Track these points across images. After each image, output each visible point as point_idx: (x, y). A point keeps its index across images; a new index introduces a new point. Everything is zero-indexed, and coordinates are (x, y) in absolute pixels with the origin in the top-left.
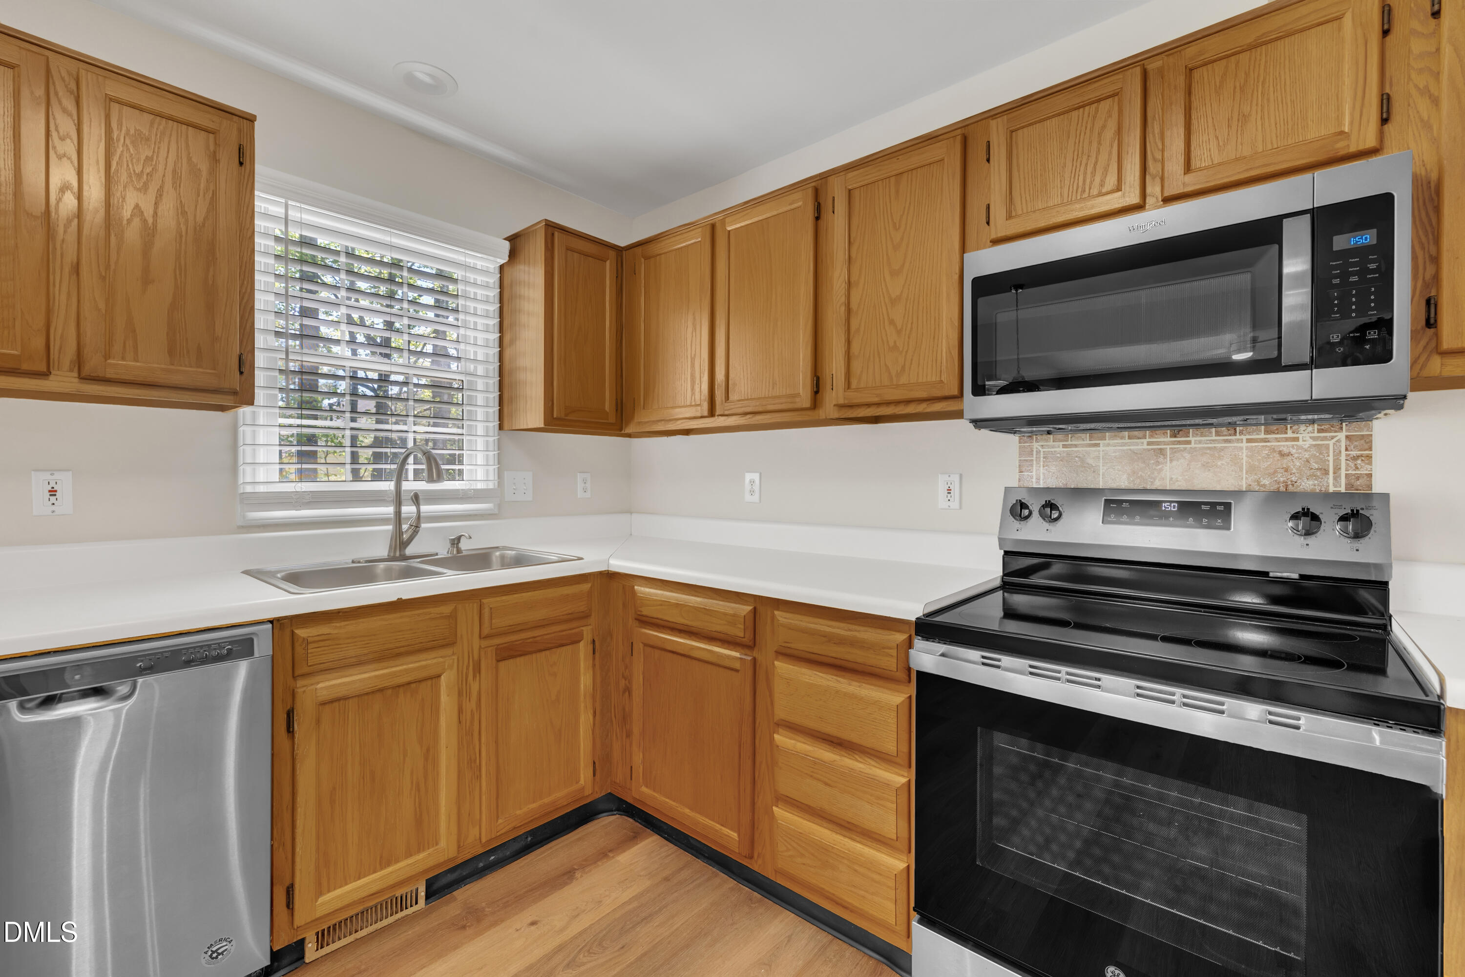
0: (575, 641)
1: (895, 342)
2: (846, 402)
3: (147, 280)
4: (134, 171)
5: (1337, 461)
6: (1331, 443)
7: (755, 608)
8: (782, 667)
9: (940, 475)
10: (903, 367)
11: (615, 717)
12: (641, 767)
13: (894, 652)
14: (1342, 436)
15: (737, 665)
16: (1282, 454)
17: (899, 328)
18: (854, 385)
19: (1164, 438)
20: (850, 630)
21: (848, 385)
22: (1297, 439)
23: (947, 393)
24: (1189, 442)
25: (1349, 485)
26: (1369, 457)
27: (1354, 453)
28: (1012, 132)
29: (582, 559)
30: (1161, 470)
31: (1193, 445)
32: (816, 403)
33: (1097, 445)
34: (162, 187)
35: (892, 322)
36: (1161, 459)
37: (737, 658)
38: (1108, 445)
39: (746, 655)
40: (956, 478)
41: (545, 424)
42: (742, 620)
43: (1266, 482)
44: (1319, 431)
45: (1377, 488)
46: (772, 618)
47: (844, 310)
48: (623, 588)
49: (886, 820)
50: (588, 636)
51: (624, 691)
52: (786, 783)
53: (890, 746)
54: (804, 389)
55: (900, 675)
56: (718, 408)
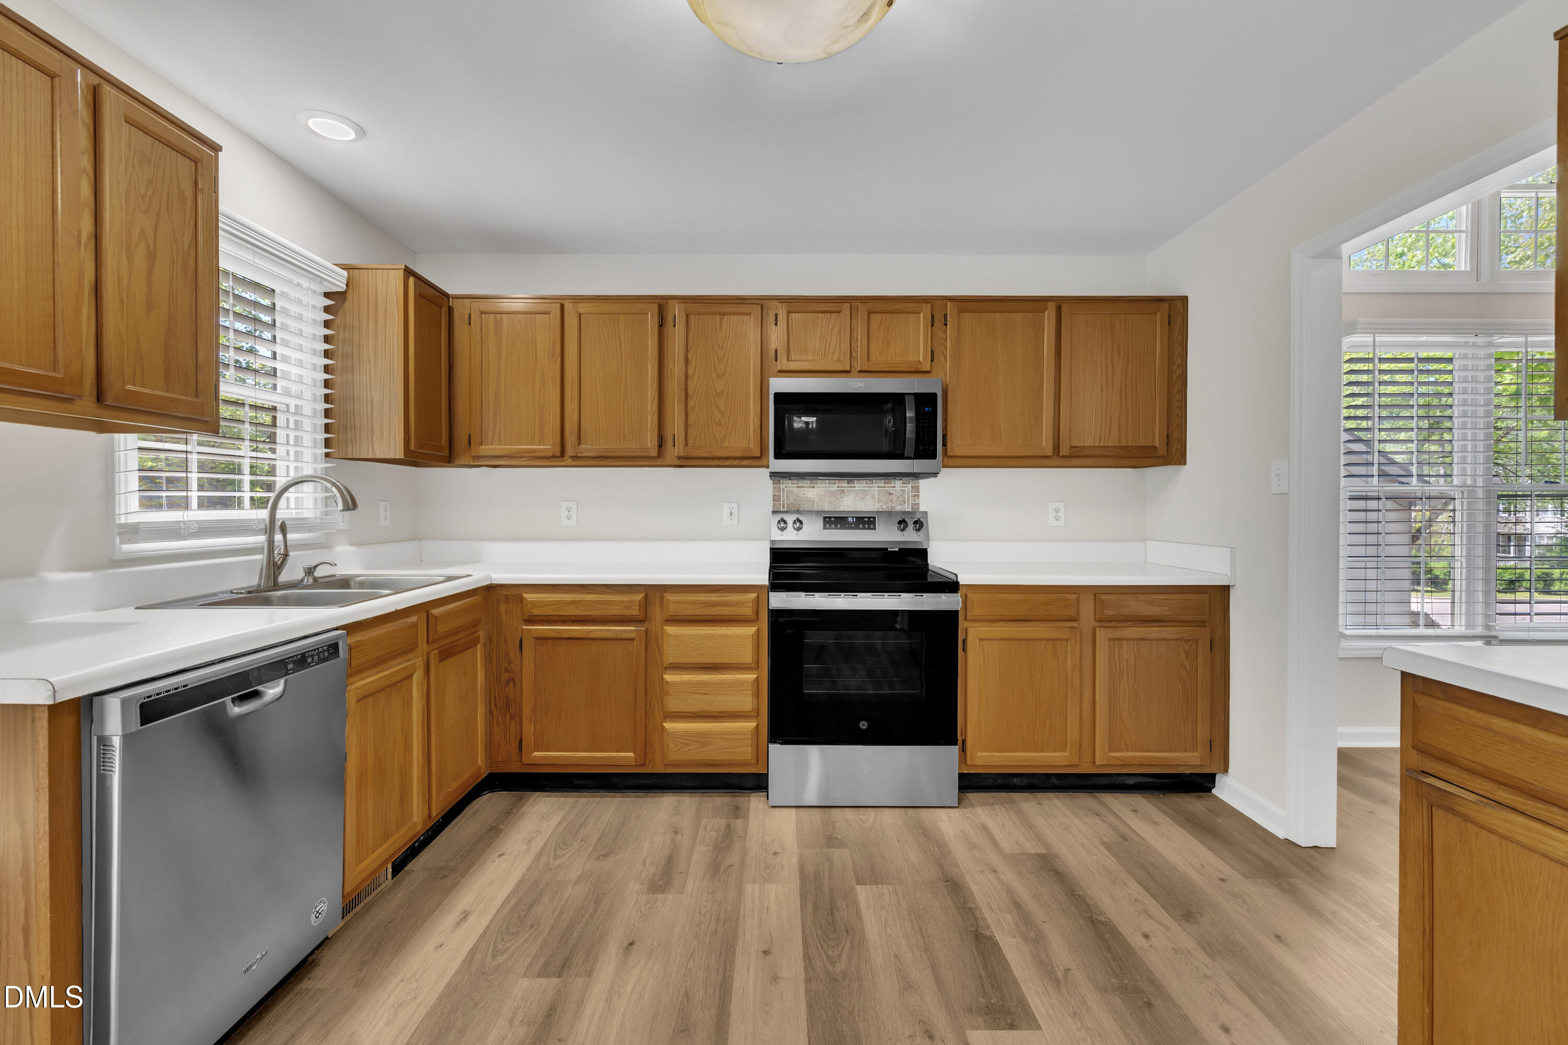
0: (472, 644)
1: (720, 420)
2: (686, 455)
3: (150, 306)
4: (140, 193)
5: (908, 497)
6: (906, 489)
7: (646, 595)
8: (670, 630)
9: (725, 504)
10: (725, 436)
11: (496, 706)
12: (533, 737)
13: (750, 605)
14: (910, 486)
15: (633, 635)
16: (890, 494)
17: (722, 411)
18: (690, 444)
19: (844, 484)
20: (721, 597)
21: (686, 444)
22: (895, 487)
23: (754, 455)
24: (854, 487)
25: (912, 508)
26: (919, 495)
27: (914, 494)
28: (789, 313)
29: (471, 575)
30: (842, 501)
31: (856, 488)
32: (660, 454)
33: (814, 487)
34: (159, 211)
35: (717, 407)
36: (843, 495)
37: (633, 630)
38: (819, 487)
39: (638, 627)
40: (735, 505)
41: (405, 456)
42: (638, 604)
43: (884, 507)
44: (903, 483)
45: (922, 509)
46: (662, 598)
47: (683, 393)
48: (507, 599)
49: (746, 702)
50: (482, 639)
51: (508, 682)
52: (673, 704)
53: (748, 658)
54: (650, 442)
55: (753, 617)
56: (570, 450)
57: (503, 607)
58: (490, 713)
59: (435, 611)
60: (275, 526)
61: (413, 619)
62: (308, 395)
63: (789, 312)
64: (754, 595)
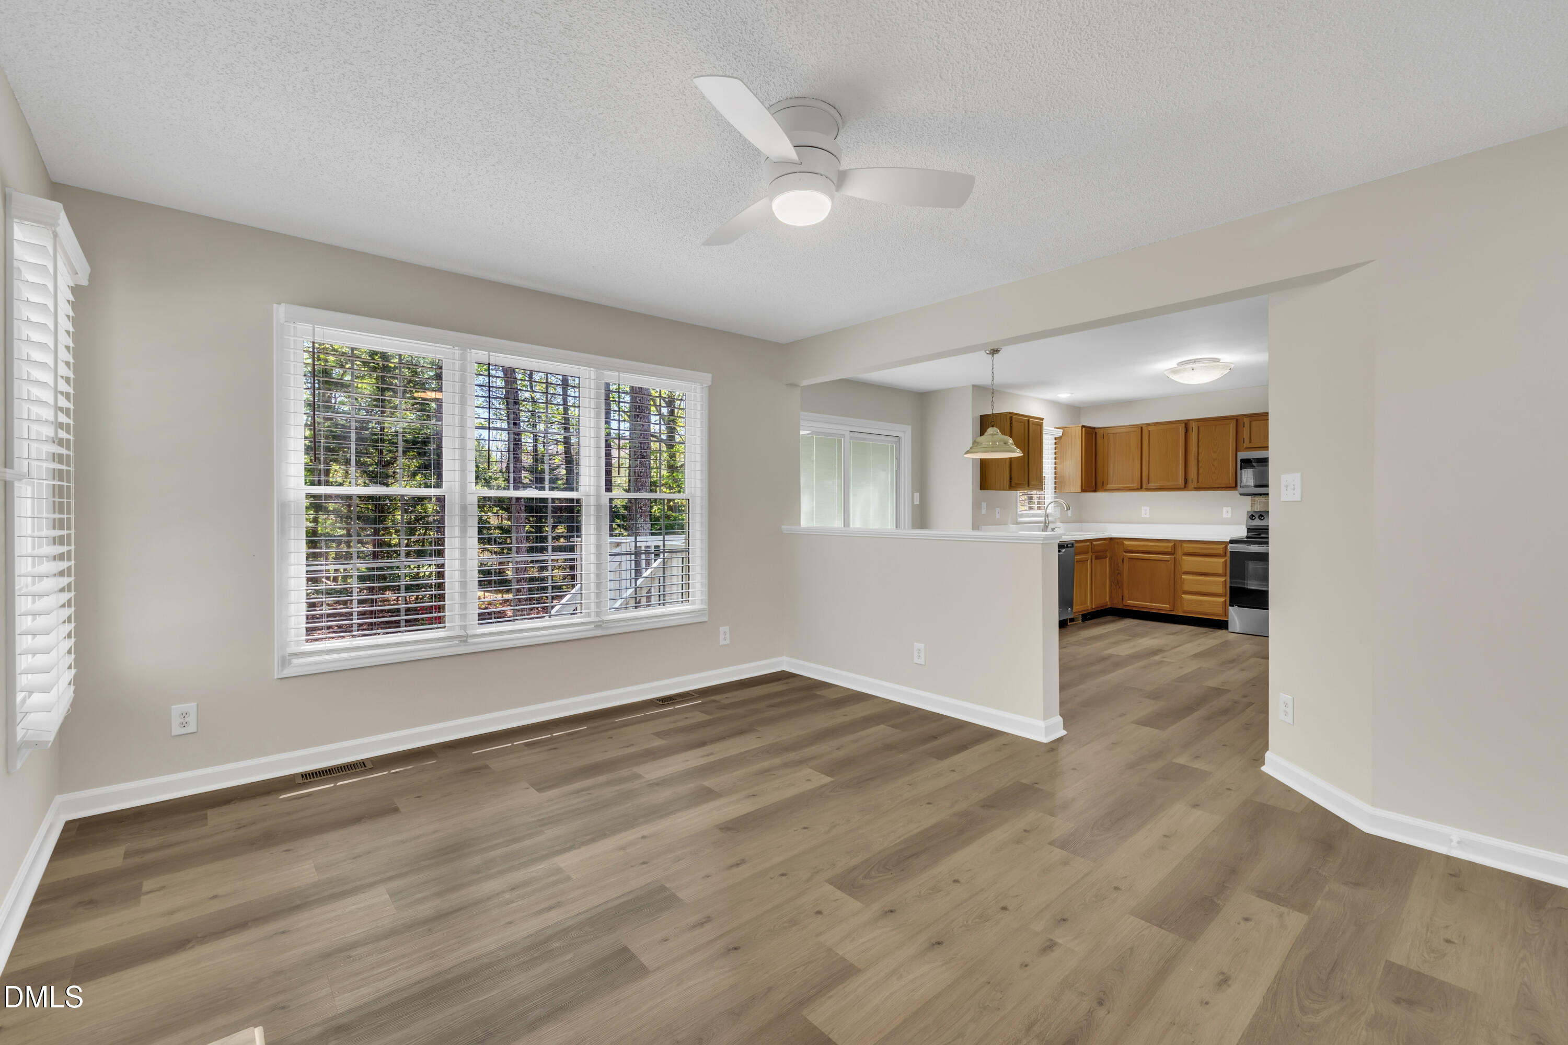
0: (1106, 558)
1: (1215, 471)
2: (1198, 487)
7: (1174, 544)
8: (1185, 558)
9: (1224, 508)
10: (1217, 478)
11: (1113, 583)
12: (1127, 595)
13: (1222, 549)
15: (1169, 559)
17: (1216, 467)
18: (1200, 482)
20: (1208, 546)
21: (1198, 482)
23: (1232, 486)
32: (1185, 487)
35: (1213, 465)
37: (1169, 557)
39: (1171, 556)
40: (1230, 509)
41: (1081, 490)
42: (1171, 547)
46: (1181, 546)
47: (1196, 460)
48: (1118, 543)
49: (1220, 590)
50: (1109, 556)
51: (1118, 574)
52: (1187, 588)
53: (1221, 571)
54: (1181, 482)
55: (1224, 554)
56: (1144, 486)
57: (1116, 546)
58: (1111, 585)
59: (1094, 543)
60: (1047, 516)
61: (1088, 543)
62: (1050, 473)
63: (1250, 422)
64: (1224, 546)
